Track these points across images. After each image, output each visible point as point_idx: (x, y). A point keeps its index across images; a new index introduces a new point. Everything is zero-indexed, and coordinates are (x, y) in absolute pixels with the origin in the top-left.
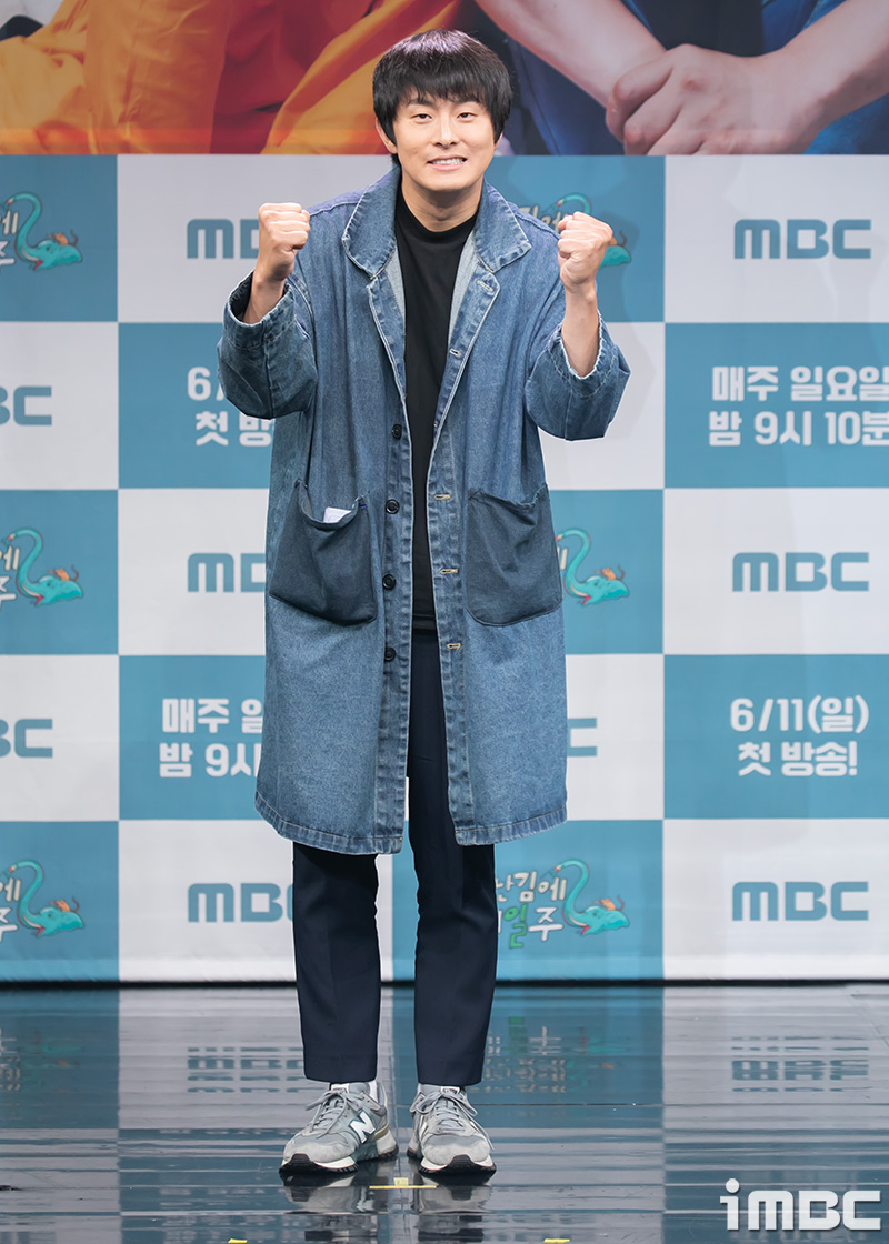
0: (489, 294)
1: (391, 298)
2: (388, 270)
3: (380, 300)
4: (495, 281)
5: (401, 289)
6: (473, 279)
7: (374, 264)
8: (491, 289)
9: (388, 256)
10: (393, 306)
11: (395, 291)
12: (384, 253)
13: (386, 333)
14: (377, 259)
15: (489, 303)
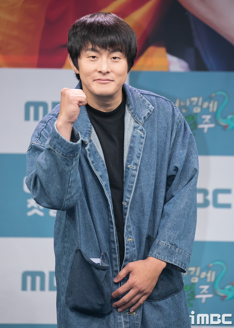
0: (143, 136)
1: (96, 152)
2: (92, 138)
3: (92, 154)
4: (144, 129)
5: (100, 146)
6: (134, 129)
7: (85, 136)
8: (143, 134)
9: (90, 131)
10: (98, 155)
11: (97, 148)
12: (88, 131)
13: (97, 170)
14: (86, 134)
15: (143, 141)
